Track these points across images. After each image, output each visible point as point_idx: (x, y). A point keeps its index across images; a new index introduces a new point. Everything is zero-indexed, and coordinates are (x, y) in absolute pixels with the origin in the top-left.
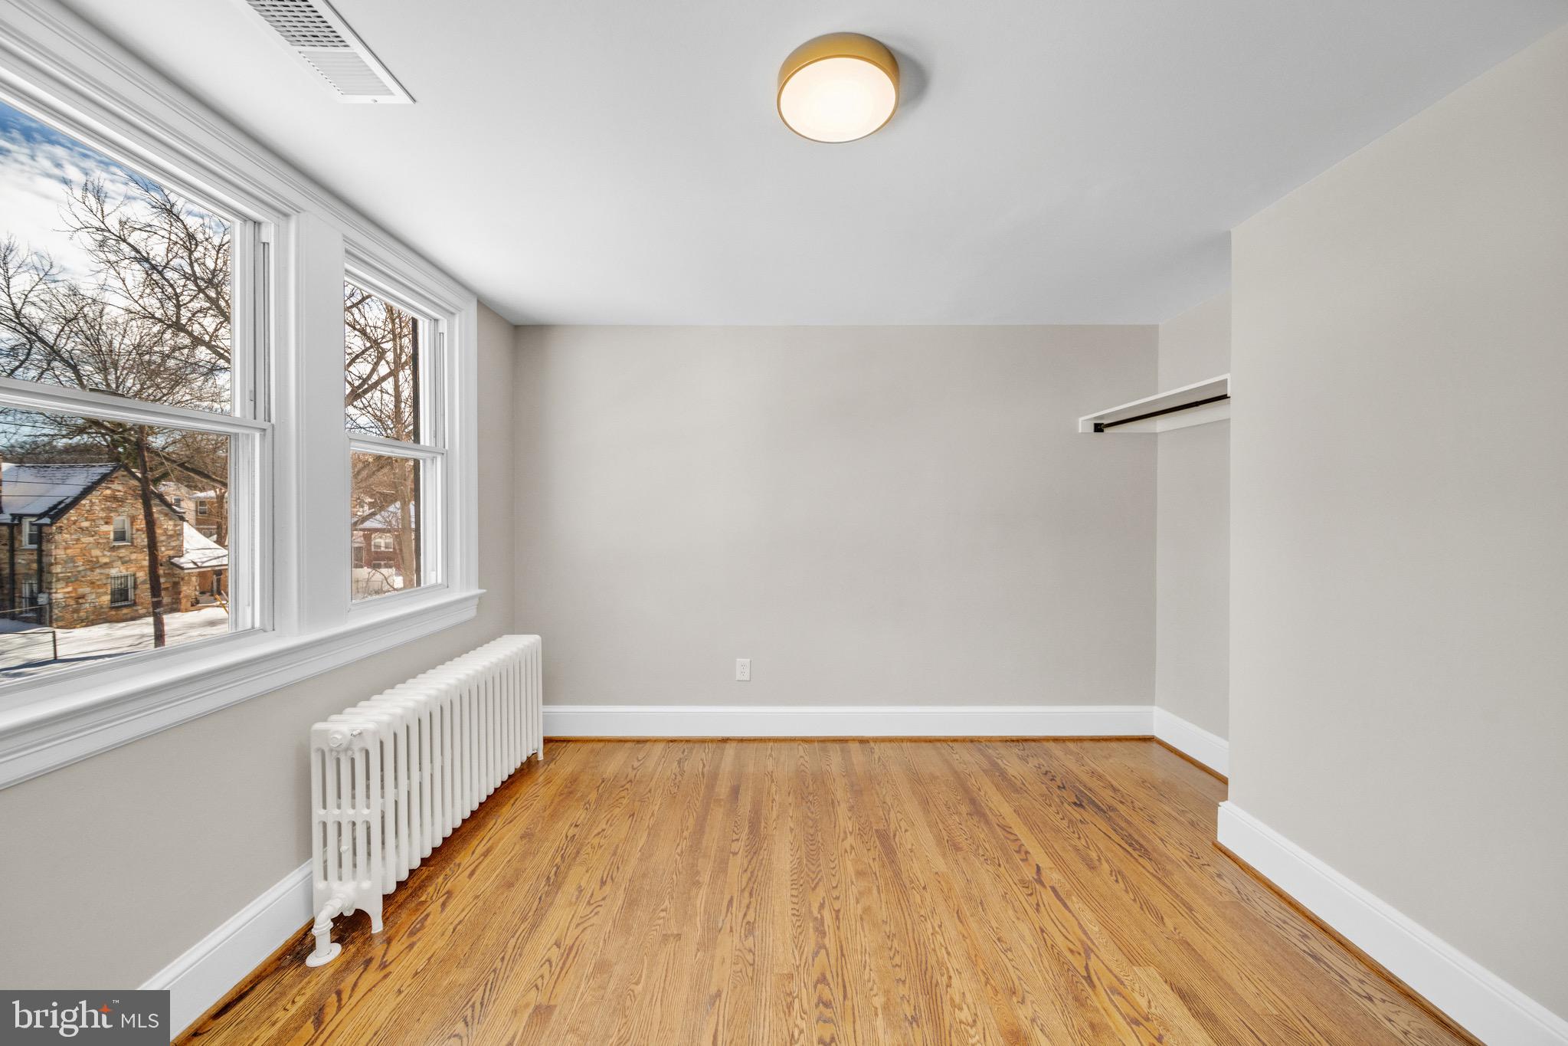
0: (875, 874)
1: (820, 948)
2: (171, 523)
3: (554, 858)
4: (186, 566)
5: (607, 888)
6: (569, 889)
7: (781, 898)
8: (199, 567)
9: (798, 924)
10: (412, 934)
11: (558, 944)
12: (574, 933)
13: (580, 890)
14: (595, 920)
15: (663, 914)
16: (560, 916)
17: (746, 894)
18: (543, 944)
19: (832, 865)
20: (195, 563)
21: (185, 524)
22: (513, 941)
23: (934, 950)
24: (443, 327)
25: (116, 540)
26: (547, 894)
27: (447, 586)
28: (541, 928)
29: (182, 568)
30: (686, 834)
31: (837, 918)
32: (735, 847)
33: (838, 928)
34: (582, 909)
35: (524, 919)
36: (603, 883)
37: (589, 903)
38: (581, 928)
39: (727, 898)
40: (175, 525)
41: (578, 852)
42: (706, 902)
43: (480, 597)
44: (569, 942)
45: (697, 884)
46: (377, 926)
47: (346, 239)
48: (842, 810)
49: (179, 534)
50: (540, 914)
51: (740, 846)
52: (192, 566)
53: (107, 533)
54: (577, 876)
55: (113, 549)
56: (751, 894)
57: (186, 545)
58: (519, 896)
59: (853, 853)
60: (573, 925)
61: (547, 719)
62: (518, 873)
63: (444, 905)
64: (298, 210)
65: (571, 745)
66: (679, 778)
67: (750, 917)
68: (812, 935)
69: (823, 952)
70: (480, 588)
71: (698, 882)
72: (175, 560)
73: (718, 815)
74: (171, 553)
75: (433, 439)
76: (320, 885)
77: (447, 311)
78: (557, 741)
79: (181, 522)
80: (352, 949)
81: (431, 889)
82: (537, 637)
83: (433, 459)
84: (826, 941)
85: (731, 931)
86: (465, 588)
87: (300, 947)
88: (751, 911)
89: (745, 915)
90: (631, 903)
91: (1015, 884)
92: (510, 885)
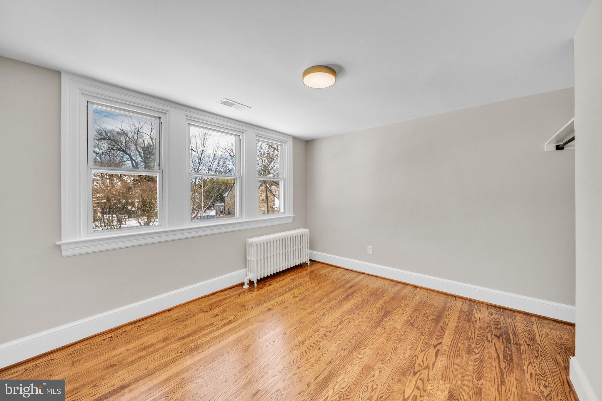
0: (372, 319)
1: (337, 326)
2: (272, 197)
3: (294, 285)
4: (275, 208)
5: (300, 295)
6: (292, 292)
7: (338, 312)
8: (277, 209)
9: (336, 319)
10: (260, 289)
11: (281, 300)
12: (286, 300)
13: (294, 293)
14: (292, 300)
15: (307, 304)
16: (286, 296)
17: (330, 309)
18: (279, 300)
19: (361, 312)
20: (277, 208)
21: (275, 197)
22: (274, 297)
23: (369, 341)
24: (284, 147)
25: (263, 201)
26: (287, 291)
27: (284, 213)
28: (281, 297)
29: (274, 209)
30: (328, 291)
31: (348, 323)
32: (338, 298)
33: (346, 325)
34: (292, 297)
35: (279, 294)
36: (300, 294)
37: (293, 296)
38: (288, 300)
39: (324, 307)
40: (273, 198)
41: (300, 286)
42: (318, 306)
43: (294, 217)
44: (284, 301)
45: (320, 302)
46: (256, 285)
47: (256, 133)
48: (381, 302)
49: (274, 200)
50: (283, 294)
51: (339, 299)
52: (276, 208)
53: (261, 199)
54: (296, 291)
55: (262, 203)
56: (331, 309)
57: (275, 203)
58: (282, 290)
59: (371, 313)
60: (287, 299)
61: (311, 254)
62: (285, 285)
63: (268, 286)
64: (245, 131)
65: (319, 264)
66: (339, 278)
67: (325, 313)
68: (337, 323)
69: (337, 327)
70: (293, 214)
71: (321, 302)
72: (273, 207)
73: (342, 289)
74: (272, 205)
75: (281, 175)
76: (248, 273)
77: (285, 142)
78: (316, 262)
79: (274, 197)
80: (250, 287)
81: (268, 283)
82: (308, 230)
83: (281, 180)
84: (340, 326)
85: (318, 313)
86: (289, 214)
87: (243, 284)
88: (327, 312)
89: (325, 312)
90: (302, 300)
91: (423, 342)
92: (282, 287)
